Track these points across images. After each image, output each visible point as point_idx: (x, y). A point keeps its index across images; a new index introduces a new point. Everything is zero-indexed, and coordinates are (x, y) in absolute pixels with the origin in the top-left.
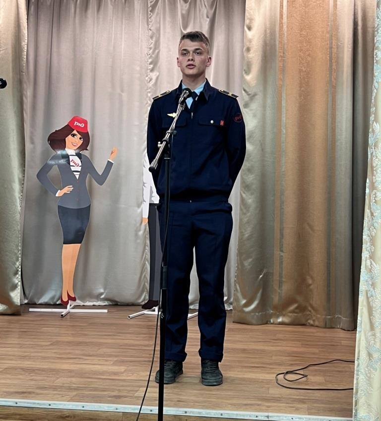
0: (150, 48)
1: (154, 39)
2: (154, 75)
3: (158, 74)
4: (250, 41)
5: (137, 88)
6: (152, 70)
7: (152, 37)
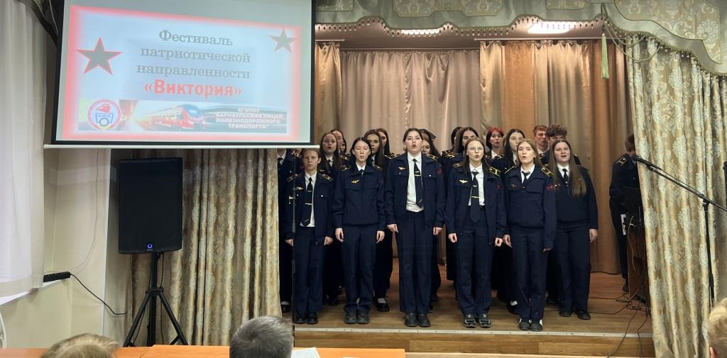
0: (406, 89)
2: (409, 106)
4: (484, 93)
6: (407, 103)
7: (407, 82)
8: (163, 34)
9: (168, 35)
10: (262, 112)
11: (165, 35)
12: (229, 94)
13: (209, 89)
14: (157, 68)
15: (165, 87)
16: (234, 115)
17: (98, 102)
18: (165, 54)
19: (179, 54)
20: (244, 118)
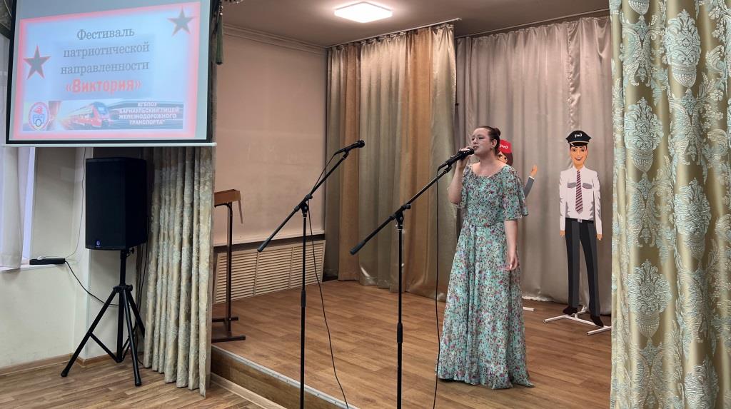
0: (571, 73)
1: (574, 64)
2: (576, 97)
3: (579, 95)
5: (560, 109)
6: (574, 92)
8: (80, 34)
9: (83, 35)
10: (159, 105)
11: (82, 35)
12: (130, 87)
13: (114, 84)
14: (75, 68)
15: (81, 85)
16: (134, 111)
17: (35, 105)
18: (81, 53)
19: (92, 52)
20: (143, 114)
